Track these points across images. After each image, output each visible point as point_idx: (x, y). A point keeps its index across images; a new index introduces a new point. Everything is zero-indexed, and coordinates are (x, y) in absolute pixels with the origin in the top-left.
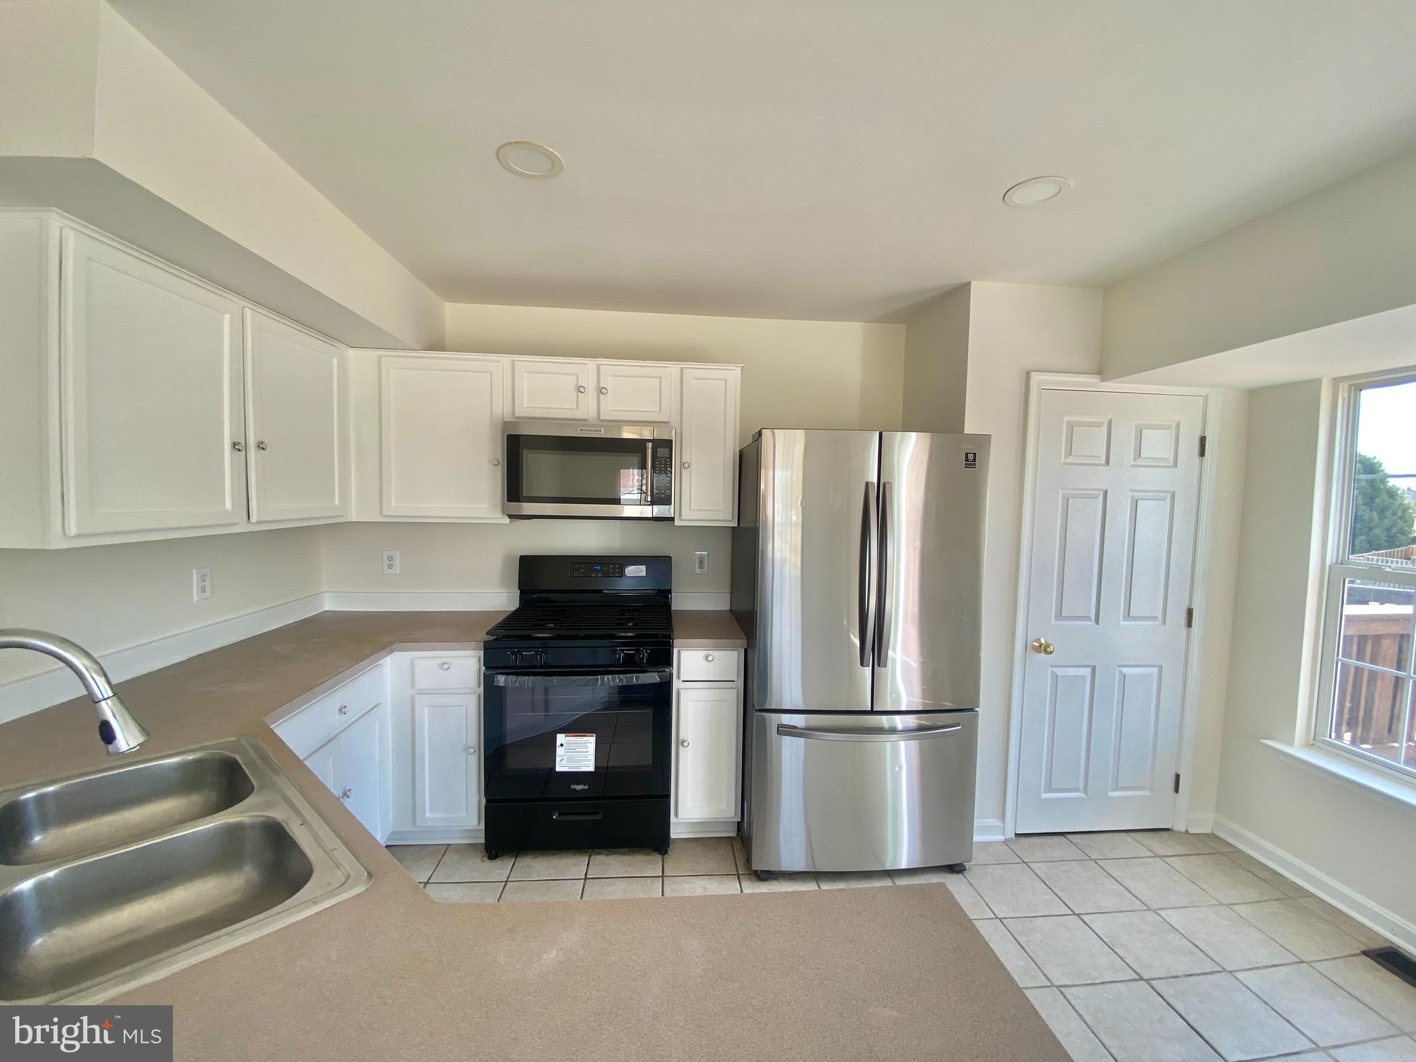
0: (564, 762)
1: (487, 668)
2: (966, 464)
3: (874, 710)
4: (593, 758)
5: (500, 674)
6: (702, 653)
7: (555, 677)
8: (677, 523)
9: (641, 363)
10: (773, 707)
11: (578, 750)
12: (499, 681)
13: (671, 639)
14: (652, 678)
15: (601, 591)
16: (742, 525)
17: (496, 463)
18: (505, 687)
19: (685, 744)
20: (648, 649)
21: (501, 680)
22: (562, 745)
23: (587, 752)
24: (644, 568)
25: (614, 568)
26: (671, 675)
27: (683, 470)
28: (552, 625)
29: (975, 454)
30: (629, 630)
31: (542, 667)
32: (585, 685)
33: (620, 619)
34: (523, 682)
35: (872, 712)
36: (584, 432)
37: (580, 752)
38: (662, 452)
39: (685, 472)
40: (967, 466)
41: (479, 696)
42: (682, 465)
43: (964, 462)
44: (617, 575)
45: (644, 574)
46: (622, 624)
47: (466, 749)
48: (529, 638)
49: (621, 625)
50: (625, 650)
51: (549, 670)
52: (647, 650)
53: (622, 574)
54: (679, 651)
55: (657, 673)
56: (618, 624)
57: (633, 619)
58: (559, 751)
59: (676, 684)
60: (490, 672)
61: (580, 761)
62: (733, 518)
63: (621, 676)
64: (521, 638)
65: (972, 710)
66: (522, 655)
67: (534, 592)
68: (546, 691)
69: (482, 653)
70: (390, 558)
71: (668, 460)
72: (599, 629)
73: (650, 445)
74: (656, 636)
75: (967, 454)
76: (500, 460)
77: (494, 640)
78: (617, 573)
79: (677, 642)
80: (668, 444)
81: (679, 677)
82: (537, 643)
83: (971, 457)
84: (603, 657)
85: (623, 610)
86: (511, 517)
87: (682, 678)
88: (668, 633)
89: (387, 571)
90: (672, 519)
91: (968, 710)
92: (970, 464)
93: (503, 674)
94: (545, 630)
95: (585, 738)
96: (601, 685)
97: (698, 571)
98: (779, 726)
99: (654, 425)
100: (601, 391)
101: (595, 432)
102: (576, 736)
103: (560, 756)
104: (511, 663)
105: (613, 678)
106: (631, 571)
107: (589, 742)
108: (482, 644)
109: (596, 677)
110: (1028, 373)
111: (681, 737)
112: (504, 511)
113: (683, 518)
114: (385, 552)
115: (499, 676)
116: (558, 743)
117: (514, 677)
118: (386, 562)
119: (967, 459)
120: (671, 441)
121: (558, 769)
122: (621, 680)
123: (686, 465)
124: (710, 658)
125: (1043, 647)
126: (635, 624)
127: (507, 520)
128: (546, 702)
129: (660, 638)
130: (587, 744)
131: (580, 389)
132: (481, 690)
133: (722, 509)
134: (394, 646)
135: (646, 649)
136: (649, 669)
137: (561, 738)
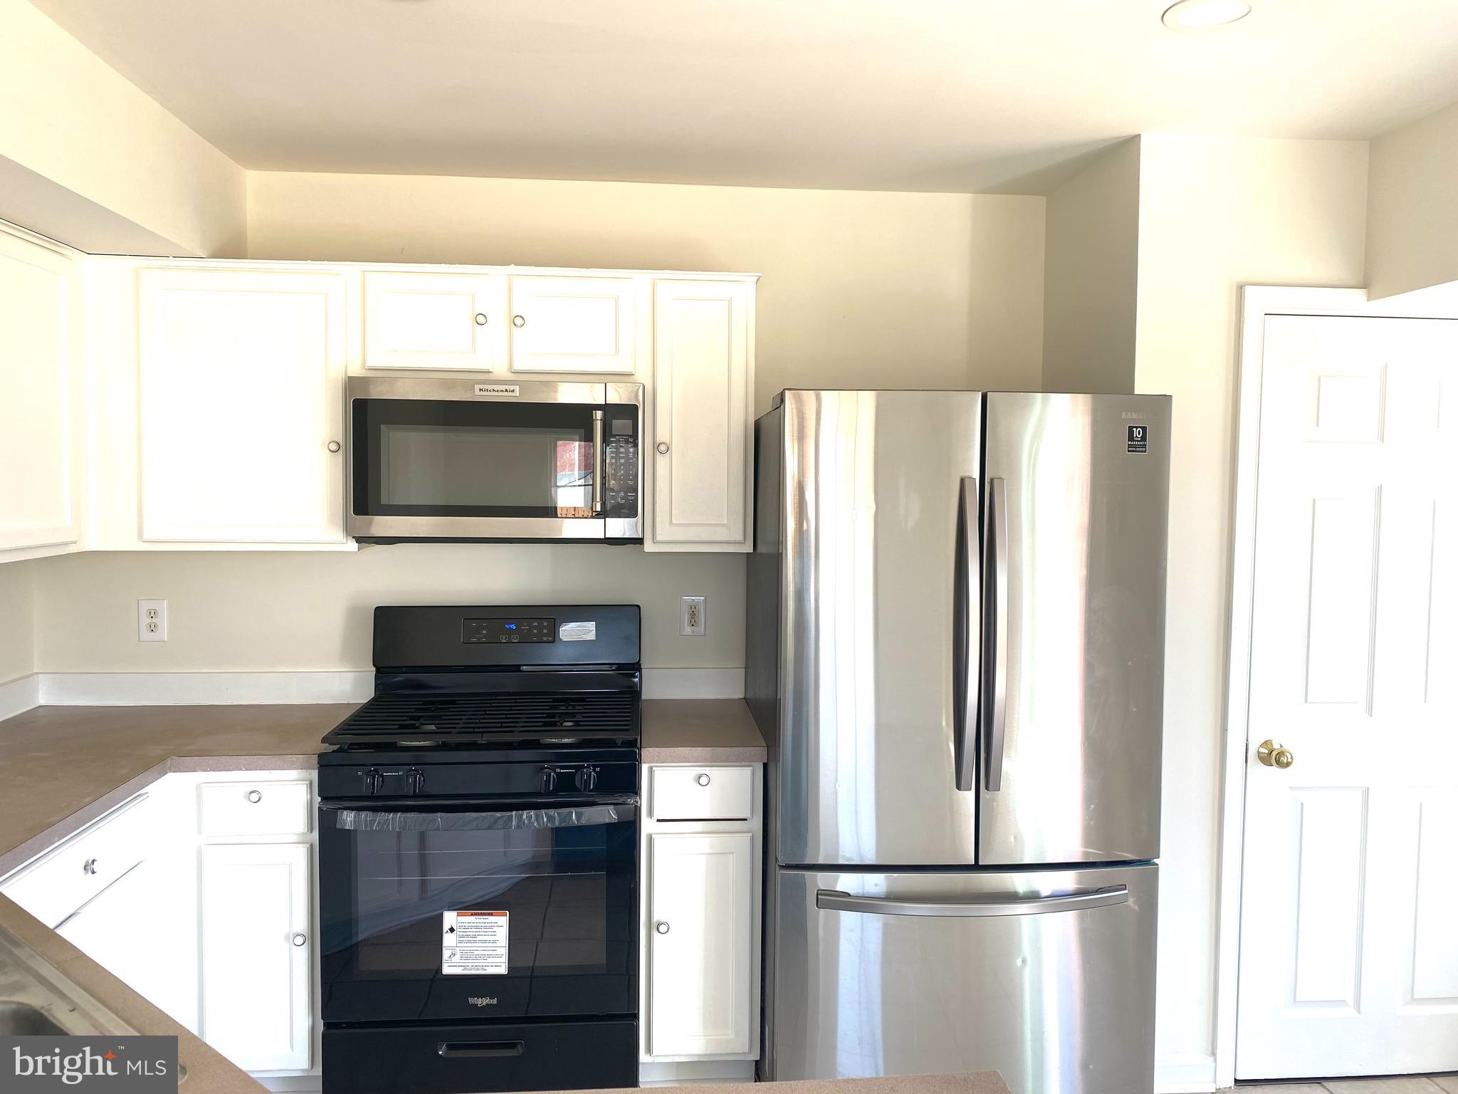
0: (456, 959)
1: (325, 798)
2: (1130, 446)
3: (981, 863)
4: (504, 951)
5: (346, 809)
6: (691, 772)
7: (439, 814)
8: (649, 547)
9: (584, 272)
10: (821, 861)
11: (479, 938)
12: (345, 823)
13: (636, 746)
14: (606, 814)
15: (517, 668)
16: (761, 549)
17: (334, 447)
18: (355, 831)
19: (663, 928)
20: (598, 766)
21: (348, 819)
22: (452, 930)
23: (494, 942)
24: (591, 626)
25: (540, 628)
26: (637, 810)
27: (658, 455)
28: (433, 727)
29: (1144, 429)
30: (568, 732)
31: (415, 797)
32: (490, 828)
33: (550, 716)
34: (384, 823)
35: (977, 867)
36: (486, 393)
37: (485, 942)
38: (619, 424)
39: (662, 462)
40: (1132, 448)
41: (312, 846)
42: (656, 447)
43: (1127, 442)
44: (545, 639)
45: (591, 636)
46: (554, 724)
47: (291, 938)
48: (393, 747)
49: (551, 724)
50: (558, 767)
51: (428, 803)
52: (595, 767)
53: (553, 637)
54: (651, 770)
55: (612, 807)
56: (546, 724)
57: (573, 715)
58: (448, 940)
59: (647, 826)
60: (331, 806)
61: (484, 957)
62: (745, 539)
63: (551, 812)
64: (378, 747)
65: (1146, 862)
66: (382, 776)
67: (398, 670)
68: (422, 836)
69: (315, 775)
70: (153, 614)
71: (631, 440)
72: (513, 731)
73: (599, 415)
74: (611, 743)
75: (1131, 429)
76: (341, 443)
77: (334, 751)
78: (545, 635)
79: (646, 753)
80: (629, 411)
81: (650, 814)
82: (406, 757)
83: (1137, 433)
84: (523, 779)
85: (555, 700)
86: (359, 540)
87: (658, 814)
88: (631, 738)
89: (146, 635)
90: (639, 541)
91: (1145, 861)
92: (1135, 446)
93: (352, 809)
94: (418, 733)
95: (491, 919)
96: (518, 827)
97: (688, 630)
98: (820, 893)
99: (605, 378)
100: (517, 321)
101: (506, 394)
102: (476, 914)
103: (450, 948)
104: (364, 792)
105: (537, 816)
106: (571, 631)
107: (499, 925)
108: (315, 759)
109: (509, 813)
110: (1241, 288)
111: (657, 917)
112: (348, 530)
113: (659, 538)
114: (143, 603)
115: (345, 812)
116: (446, 927)
117: (370, 814)
118: (145, 620)
119: (1131, 437)
120: (635, 408)
121: (447, 970)
122: (550, 818)
123: (663, 448)
124: (704, 780)
125: (1274, 754)
126: (577, 724)
127: (353, 546)
128: (423, 859)
129: (618, 747)
130: (495, 929)
131: (480, 320)
132: (315, 836)
133: (725, 522)
134: (168, 762)
135: (593, 766)
136: (598, 800)
137: (450, 918)
